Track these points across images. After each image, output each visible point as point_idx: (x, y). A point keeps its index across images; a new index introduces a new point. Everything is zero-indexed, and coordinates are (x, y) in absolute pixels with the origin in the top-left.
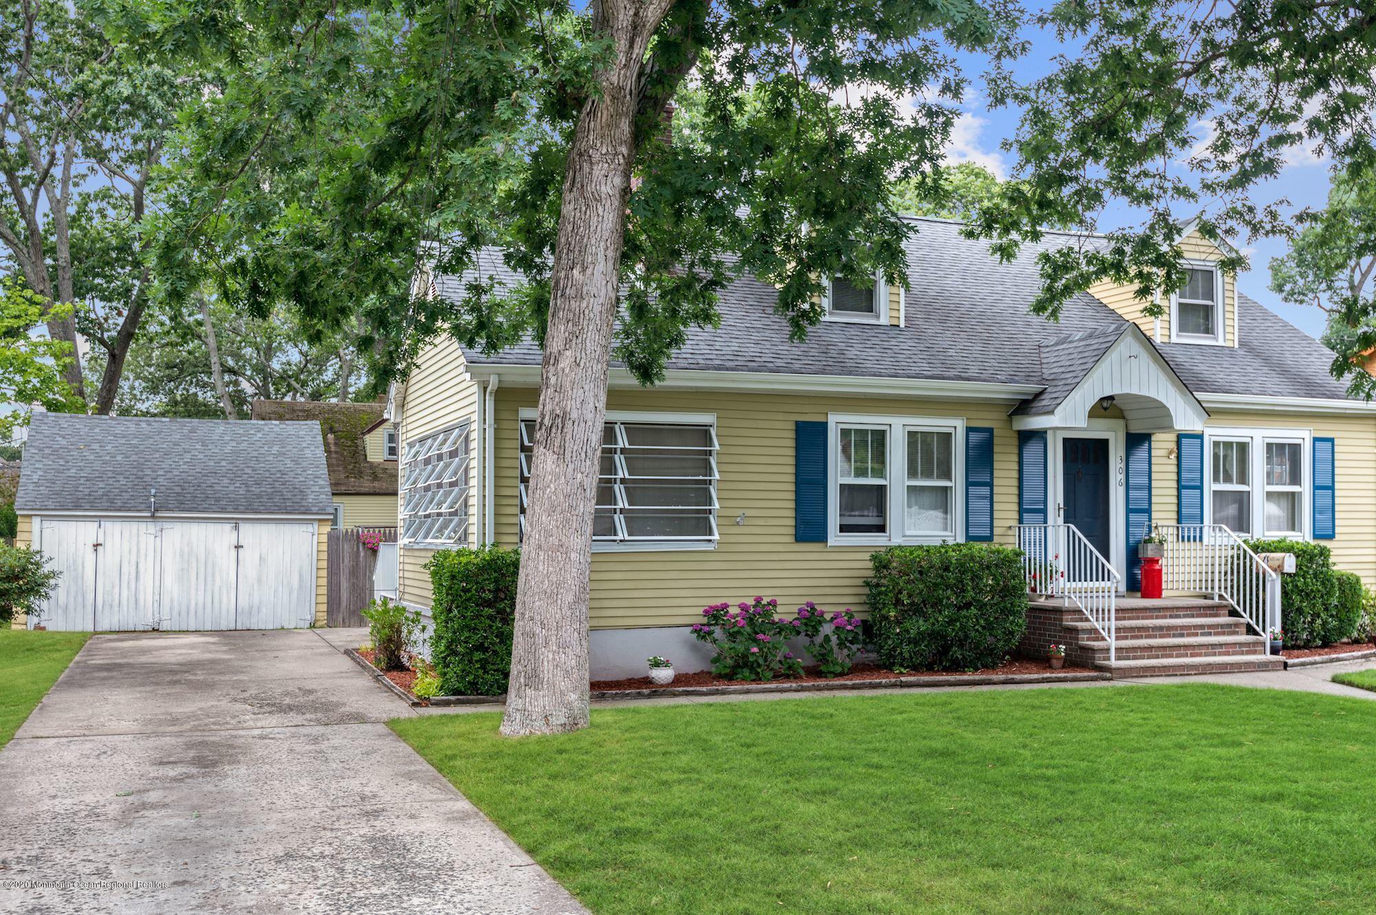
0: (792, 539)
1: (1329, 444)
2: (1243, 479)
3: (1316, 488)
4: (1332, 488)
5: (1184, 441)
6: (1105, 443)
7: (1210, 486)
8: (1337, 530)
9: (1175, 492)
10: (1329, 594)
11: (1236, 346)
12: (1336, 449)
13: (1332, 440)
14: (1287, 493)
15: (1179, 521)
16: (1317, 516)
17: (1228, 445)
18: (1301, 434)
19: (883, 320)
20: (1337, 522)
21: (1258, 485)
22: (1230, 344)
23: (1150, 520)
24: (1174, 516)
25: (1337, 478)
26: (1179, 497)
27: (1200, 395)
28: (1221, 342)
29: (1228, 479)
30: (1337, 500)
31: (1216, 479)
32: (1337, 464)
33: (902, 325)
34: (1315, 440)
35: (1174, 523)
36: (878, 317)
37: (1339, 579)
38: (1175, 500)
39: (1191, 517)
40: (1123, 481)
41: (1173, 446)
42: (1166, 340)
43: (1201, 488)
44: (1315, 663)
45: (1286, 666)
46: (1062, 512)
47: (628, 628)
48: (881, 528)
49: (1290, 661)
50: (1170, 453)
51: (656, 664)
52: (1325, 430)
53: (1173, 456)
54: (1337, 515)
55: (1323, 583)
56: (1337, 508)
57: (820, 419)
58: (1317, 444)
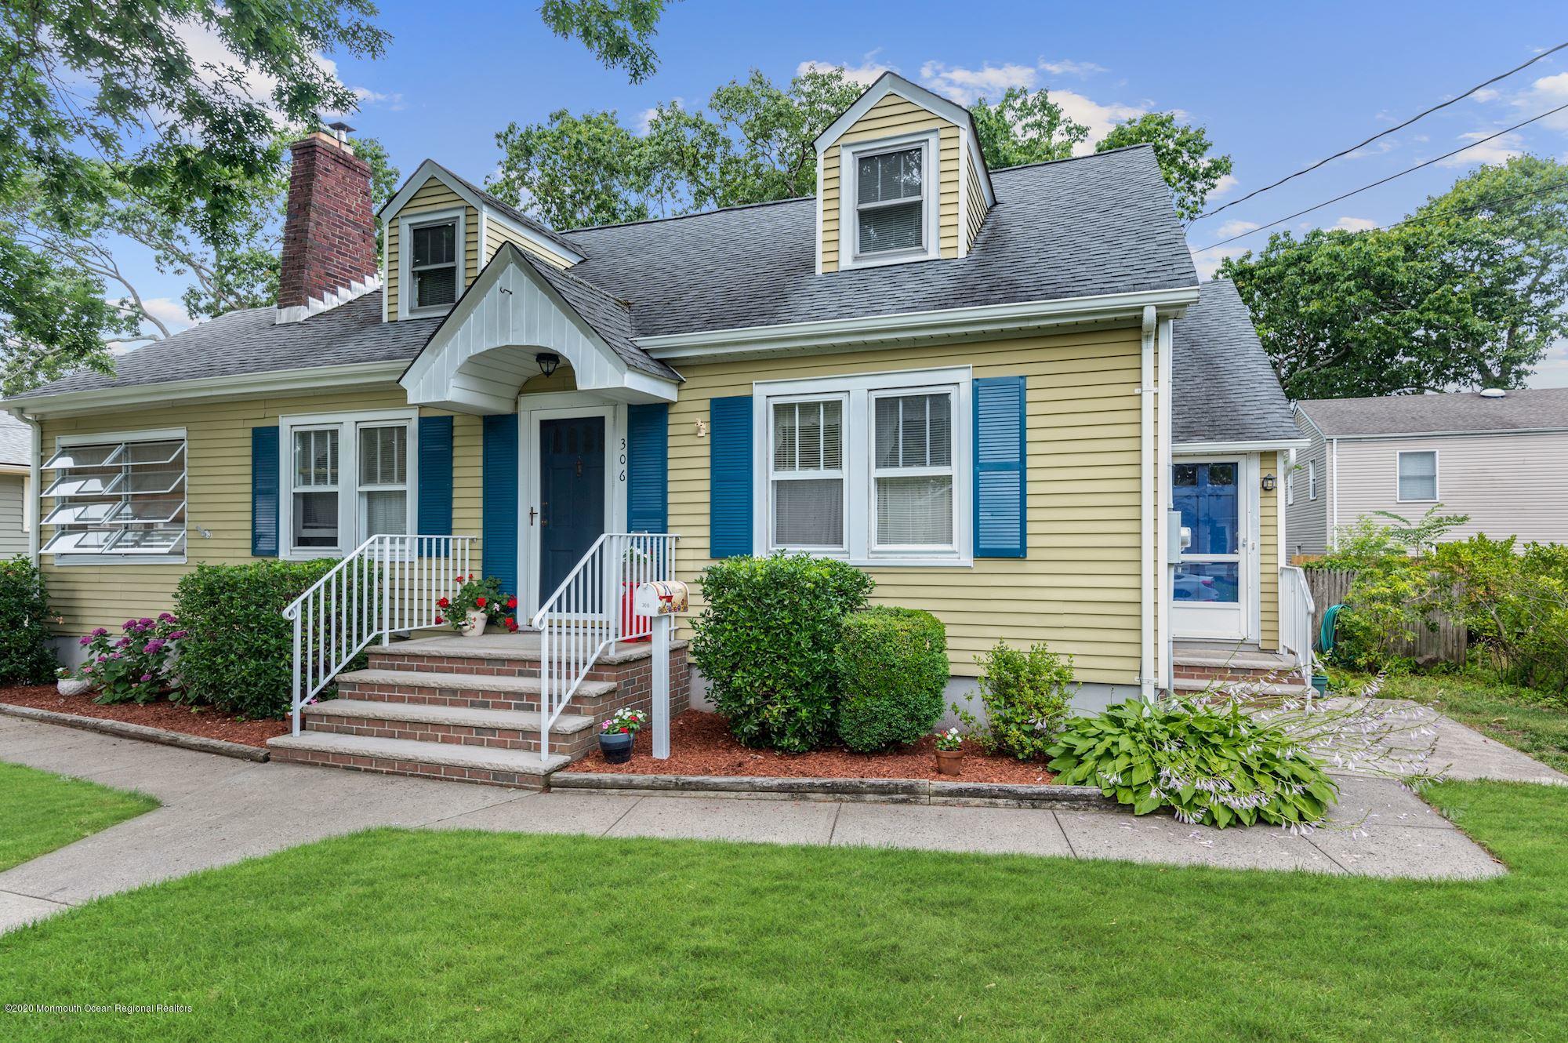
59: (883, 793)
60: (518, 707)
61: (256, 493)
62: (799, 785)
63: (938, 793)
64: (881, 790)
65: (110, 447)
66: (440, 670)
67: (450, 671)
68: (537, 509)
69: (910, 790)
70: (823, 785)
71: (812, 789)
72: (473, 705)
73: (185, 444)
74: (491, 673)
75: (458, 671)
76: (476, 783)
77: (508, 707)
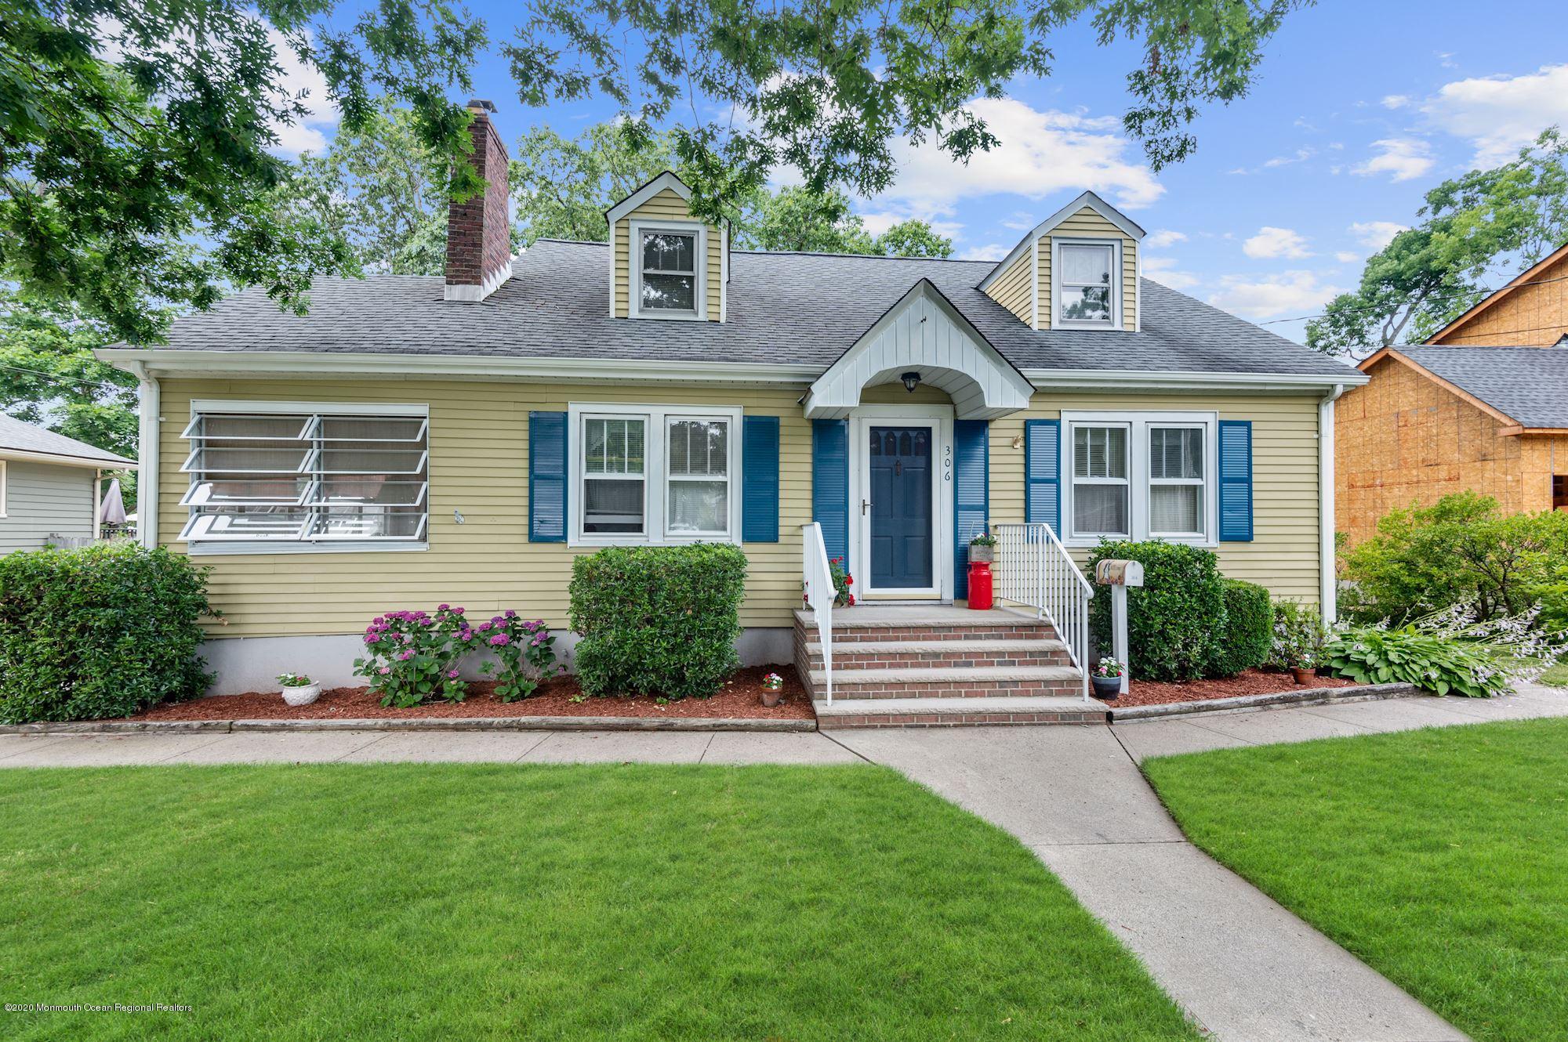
0: (525, 539)
1: (1245, 429)
2: (1120, 470)
3: (1223, 480)
4: (1248, 481)
5: (1033, 428)
6: (927, 432)
7: (1069, 479)
8: (1256, 530)
9: (1022, 487)
10: (1211, 612)
11: (1138, 330)
12: (1254, 434)
13: (1248, 424)
14: (1187, 487)
15: (1027, 519)
16: (1226, 514)
17: (1098, 433)
18: (1205, 418)
19: (701, 317)
20: (1255, 522)
21: (1139, 476)
22: (1130, 329)
23: (987, 518)
24: (1021, 513)
25: (1255, 469)
26: (1027, 492)
27: (1028, 372)
28: (1117, 327)
29: (1099, 471)
30: (1255, 495)
31: (1080, 470)
32: (1254, 452)
33: (723, 320)
34: (1222, 424)
35: (1021, 521)
36: (697, 314)
37: (1230, 592)
38: (1022, 496)
39: (1044, 517)
40: (951, 474)
41: (1020, 434)
42: (1045, 326)
43: (1057, 481)
44: (1167, 713)
45: (1110, 717)
46: (868, 510)
47: (321, 635)
48: (638, 528)
49: (1116, 711)
50: (1016, 442)
51: (294, 683)
52: (1237, 411)
53: (1020, 445)
54: (1255, 513)
55: (1201, 600)
56: (1255, 504)
57: (560, 408)
58: (1225, 429)
59: (1311, 700)
60: (1000, 664)
61: (534, 478)
62: (1266, 700)
63: (1339, 696)
64: (1310, 698)
65: (298, 421)
66: (884, 639)
67: (897, 639)
68: (868, 502)
69: (1325, 695)
70: (1279, 698)
71: (1272, 701)
72: (956, 665)
73: (426, 422)
74: (938, 638)
75: (904, 639)
76: (1045, 724)
77: (992, 664)
